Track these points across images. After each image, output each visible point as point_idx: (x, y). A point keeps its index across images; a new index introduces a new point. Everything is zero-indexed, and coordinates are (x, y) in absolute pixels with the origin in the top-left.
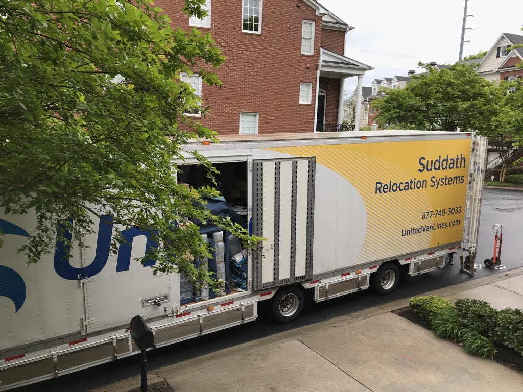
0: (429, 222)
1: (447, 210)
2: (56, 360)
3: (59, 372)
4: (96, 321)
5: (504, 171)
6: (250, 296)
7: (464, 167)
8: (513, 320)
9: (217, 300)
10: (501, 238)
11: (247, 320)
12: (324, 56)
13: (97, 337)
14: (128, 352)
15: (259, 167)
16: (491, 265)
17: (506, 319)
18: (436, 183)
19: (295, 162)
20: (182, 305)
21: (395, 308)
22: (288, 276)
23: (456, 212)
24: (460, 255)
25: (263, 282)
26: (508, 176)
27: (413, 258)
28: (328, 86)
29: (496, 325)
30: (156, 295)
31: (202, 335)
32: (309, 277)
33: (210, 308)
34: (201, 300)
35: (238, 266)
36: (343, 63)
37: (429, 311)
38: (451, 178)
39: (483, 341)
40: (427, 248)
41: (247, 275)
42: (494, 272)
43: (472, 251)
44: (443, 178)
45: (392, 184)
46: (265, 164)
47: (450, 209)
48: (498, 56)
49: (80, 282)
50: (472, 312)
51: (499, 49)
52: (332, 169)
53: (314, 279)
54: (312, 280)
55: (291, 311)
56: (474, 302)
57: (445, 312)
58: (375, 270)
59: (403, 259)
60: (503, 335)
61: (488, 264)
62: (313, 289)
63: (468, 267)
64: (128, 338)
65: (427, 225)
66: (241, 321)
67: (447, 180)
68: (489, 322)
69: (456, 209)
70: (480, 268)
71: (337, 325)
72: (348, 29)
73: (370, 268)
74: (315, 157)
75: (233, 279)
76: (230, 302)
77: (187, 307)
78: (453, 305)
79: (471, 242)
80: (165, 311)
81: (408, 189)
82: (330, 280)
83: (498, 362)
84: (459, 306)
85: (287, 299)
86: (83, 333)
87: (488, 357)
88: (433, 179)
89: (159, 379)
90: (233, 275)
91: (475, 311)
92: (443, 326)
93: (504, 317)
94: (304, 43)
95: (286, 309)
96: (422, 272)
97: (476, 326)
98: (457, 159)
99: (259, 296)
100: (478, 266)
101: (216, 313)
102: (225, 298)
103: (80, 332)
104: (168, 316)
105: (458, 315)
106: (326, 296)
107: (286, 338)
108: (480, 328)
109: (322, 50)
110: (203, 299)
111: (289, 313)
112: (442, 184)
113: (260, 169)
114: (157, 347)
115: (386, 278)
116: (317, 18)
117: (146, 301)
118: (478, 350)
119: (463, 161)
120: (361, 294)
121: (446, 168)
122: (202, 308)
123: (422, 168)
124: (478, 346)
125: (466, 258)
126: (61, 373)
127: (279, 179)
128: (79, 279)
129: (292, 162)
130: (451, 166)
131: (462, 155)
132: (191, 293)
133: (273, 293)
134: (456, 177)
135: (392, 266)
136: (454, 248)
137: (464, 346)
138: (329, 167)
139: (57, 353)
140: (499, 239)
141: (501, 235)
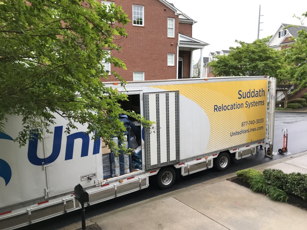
0: (246, 128)
1: (256, 121)
2: (30, 214)
3: (32, 221)
4: (53, 190)
5: (286, 102)
6: (144, 173)
7: (264, 96)
8: (297, 179)
9: (125, 176)
10: (287, 136)
11: (143, 188)
12: (181, 38)
13: (54, 200)
14: (73, 208)
15: (147, 97)
16: (282, 152)
17: (293, 178)
18: (248, 105)
19: (167, 94)
20: (104, 179)
21: (229, 178)
22: (166, 161)
23: (261, 121)
24: (264, 147)
25: (151, 165)
26: (289, 104)
27: (238, 149)
28: (184, 55)
29: (287, 182)
30: (89, 174)
31: (116, 197)
32: (178, 161)
33: (121, 181)
34: (115, 176)
35: (136, 155)
36: (192, 42)
37: (249, 177)
38: (257, 102)
39: (280, 192)
40: (245, 143)
41: (142, 161)
42: (284, 156)
43: (271, 144)
44: (252, 102)
45: (223, 106)
46: (150, 95)
47: (257, 120)
48: (279, 37)
49: (43, 167)
50: (273, 176)
51: (280, 33)
52: (189, 98)
53: (181, 163)
54: (180, 163)
55: (168, 182)
56: (274, 170)
57: (258, 177)
58: (216, 156)
59: (232, 150)
60: (291, 187)
61: (280, 152)
62: (181, 168)
63: (269, 154)
64: (73, 200)
65: (245, 130)
66: (139, 188)
67: (255, 103)
68: (283, 181)
69: (260, 120)
70: (276, 154)
71: (195, 188)
72: (194, 23)
73: (213, 155)
74: (179, 91)
75: (133, 164)
76: (133, 177)
77: (107, 180)
78: (262, 173)
79: (270, 138)
80: (95, 183)
81: (233, 109)
82: (190, 163)
83: (289, 204)
84: (265, 173)
85: (166, 175)
86: (46, 197)
87: (284, 201)
88: (247, 103)
89: (92, 223)
90: (133, 162)
91: (275, 175)
92: (257, 185)
93: (291, 177)
94: (169, 31)
95: (165, 181)
96: (243, 157)
97: (276, 184)
98: (260, 91)
99: (149, 173)
100: (275, 153)
101: (124, 184)
102: (130, 175)
103: (44, 196)
104: (96, 186)
105: (265, 178)
106: (188, 172)
107: (166, 197)
108: (278, 185)
109: (179, 35)
110: (117, 175)
111: (167, 183)
112: (252, 105)
113: (147, 99)
114: (90, 205)
115: (223, 161)
116: (176, 17)
117: (83, 177)
118: (278, 197)
119: (263, 92)
120: (208, 170)
121: (254, 96)
122: (116, 181)
123: (240, 97)
124: (277, 195)
125: (268, 149)
126: (34, 222)
127: (159, 104)
128: (43, 165)
129: (165, 94)
130: (257, 95)
131: (262, 89)
132: (109, 172)
133: (157, 171)
134: (260, 102)
135: (225, 154)
136: (261, 143)
137: (269, 196)
138: (187, 97)
139: (31, 210)
140: (286, 137)
141: (287, 135)
